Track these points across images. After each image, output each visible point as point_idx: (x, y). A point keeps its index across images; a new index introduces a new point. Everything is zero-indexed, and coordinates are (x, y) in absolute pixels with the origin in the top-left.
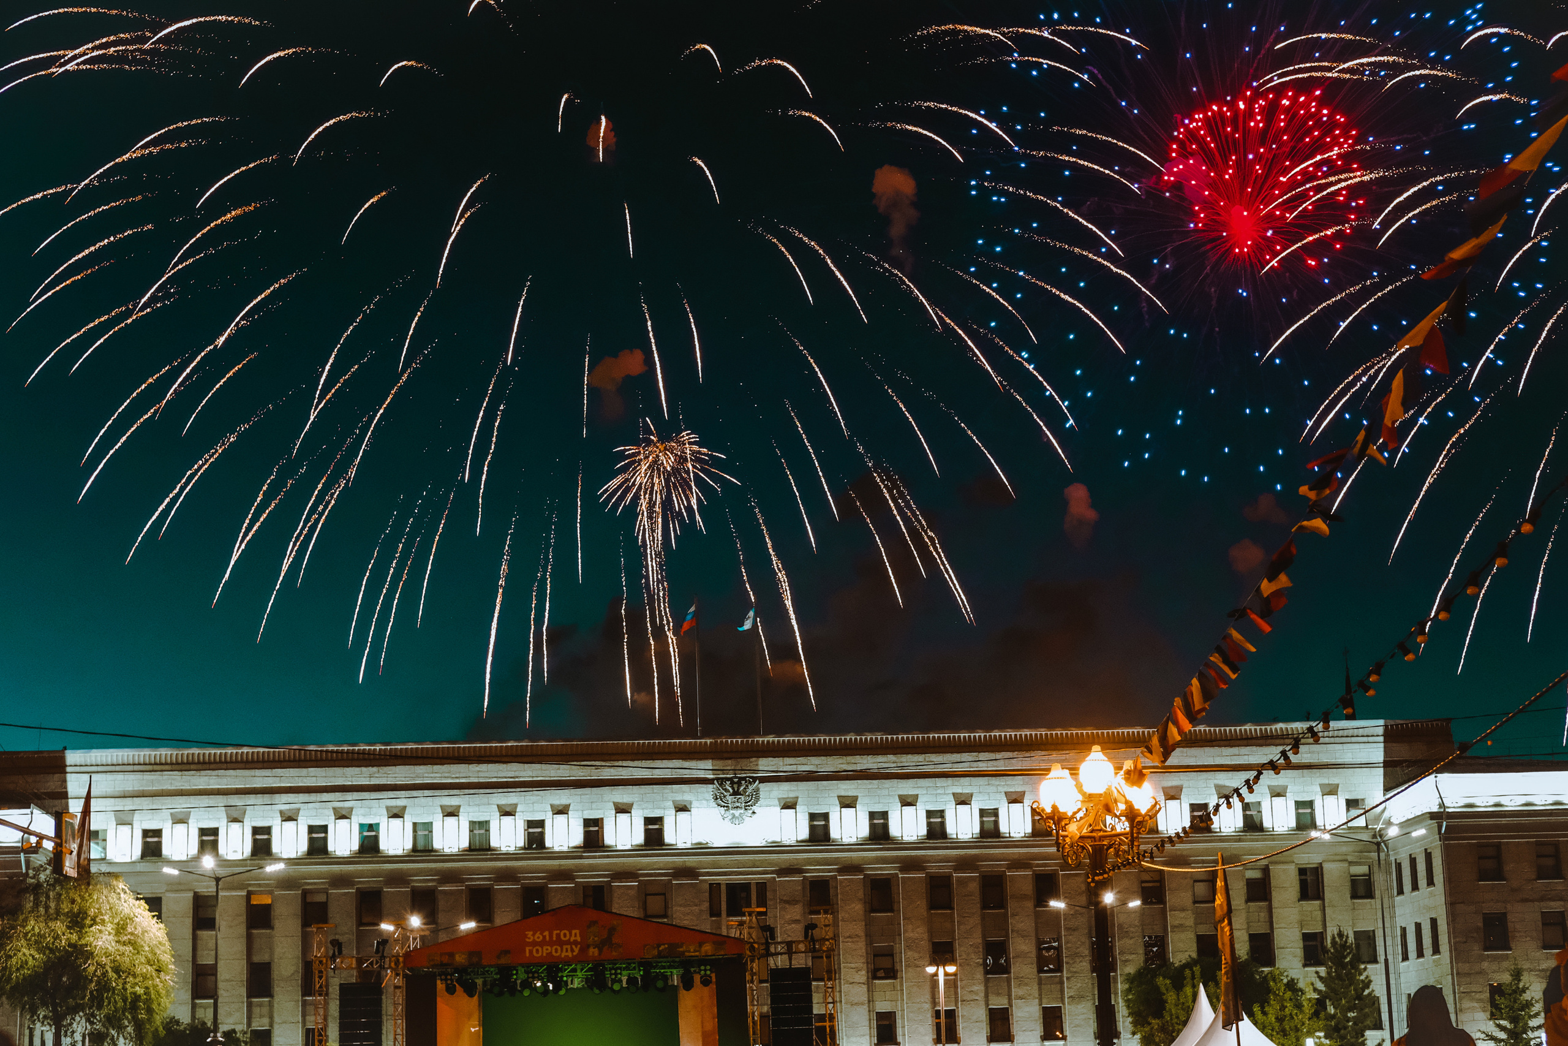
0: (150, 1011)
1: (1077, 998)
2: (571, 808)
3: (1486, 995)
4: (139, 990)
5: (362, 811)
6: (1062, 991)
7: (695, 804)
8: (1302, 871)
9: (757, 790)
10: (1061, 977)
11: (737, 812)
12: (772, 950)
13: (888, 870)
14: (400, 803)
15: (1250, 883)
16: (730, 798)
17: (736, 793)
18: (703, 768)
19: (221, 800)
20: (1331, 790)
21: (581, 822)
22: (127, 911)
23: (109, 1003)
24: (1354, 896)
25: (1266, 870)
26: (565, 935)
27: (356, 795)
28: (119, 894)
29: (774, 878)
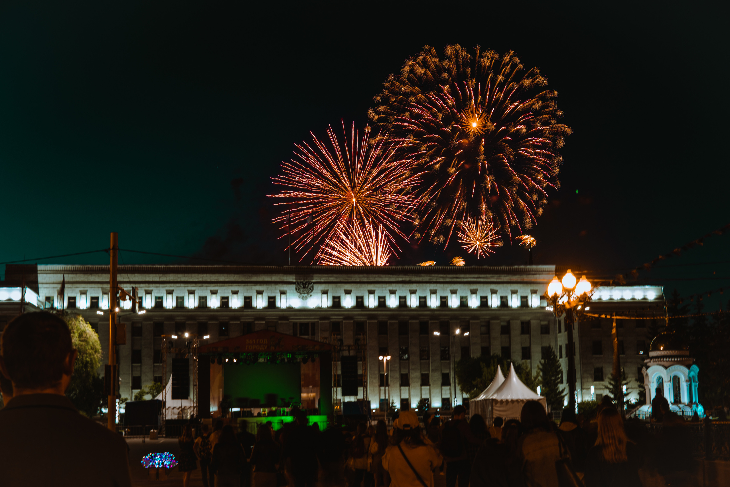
0: (92, 367)
1: (434, 370)
2: (239, 292)
3: (593, 372)
4: (88, 359)
5: (156, 291)
6: (429, 367)
7: (288, 292)
8: (523, 323)
9: (313, 287)
10: (429, 362)
11: (305, 295)
12: (342, 348)
13: (363, 319)
14: (171, 289)
15: (503, 327)
16: (302, 290)
17: (304, 288)
18: (292, 278)
19: (100, 285)
20: (534, 292)
21: (243, 298)
22: (83, 328)
23: (76, 364)
24: (542, 333)
25: (509, 322)
26: (261, 341)
27: (154, 285)
28: (80, 321)
29: (318, 321)
